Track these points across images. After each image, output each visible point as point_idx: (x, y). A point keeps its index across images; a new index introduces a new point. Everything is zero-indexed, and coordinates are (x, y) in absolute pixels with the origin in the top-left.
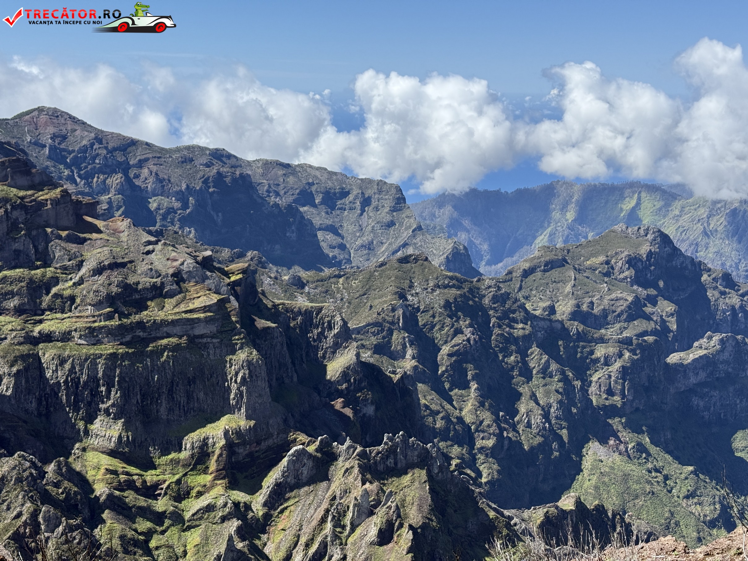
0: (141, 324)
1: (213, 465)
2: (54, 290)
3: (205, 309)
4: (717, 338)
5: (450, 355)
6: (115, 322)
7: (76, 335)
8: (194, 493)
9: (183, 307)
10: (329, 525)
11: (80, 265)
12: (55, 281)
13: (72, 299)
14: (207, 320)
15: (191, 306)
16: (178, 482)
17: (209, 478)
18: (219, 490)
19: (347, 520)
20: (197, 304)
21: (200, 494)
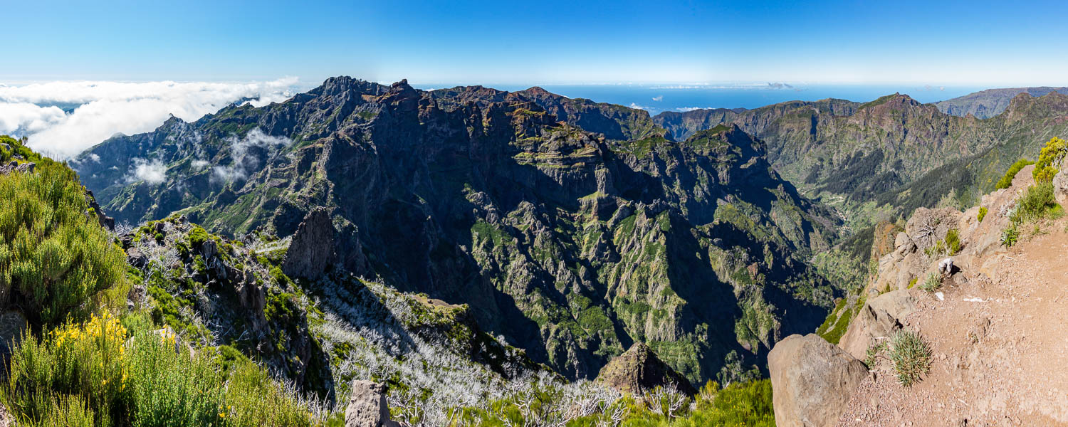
0: (569, 158)
1: (593, 210)
2: (542, 145)
3: (591, 153)
4: (755, 158)
5: (670, 170)
6: (561, 157)
7: (548, 161)
8: (586, 221)
9: (583, 153)
10: (635, 235)
11: (550, 137)
12: (542, 142)
13: (547, 148)
14: (592, 157)
15: (586, 152)
16: (581, 216)
17: (592, 215)
18: (595, 220)
19: (642, 233)
20: (588, 152)
21: (589, 221)
